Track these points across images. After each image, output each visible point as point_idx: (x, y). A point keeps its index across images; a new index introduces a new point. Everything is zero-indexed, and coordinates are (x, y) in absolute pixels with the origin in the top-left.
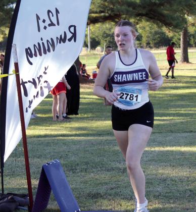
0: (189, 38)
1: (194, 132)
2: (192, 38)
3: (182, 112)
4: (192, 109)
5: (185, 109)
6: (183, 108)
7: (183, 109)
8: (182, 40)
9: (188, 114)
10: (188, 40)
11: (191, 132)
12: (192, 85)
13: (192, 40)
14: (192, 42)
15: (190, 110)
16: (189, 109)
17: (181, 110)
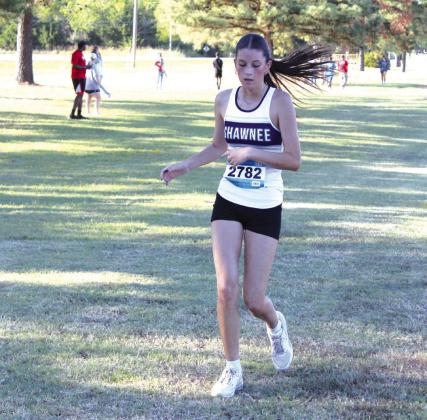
0: (37, 31)
1: (31, 239)
2: (43, 30)
3: (10, 193)
4: (32, 187)
5: (16, 187)
6: (14, 184)
7: (12, 187)
8: (20, 34)
9: (22, 197)
10: (35, 33)
11: (25, 238)
12: (37, 134)
13: (45, 34)
14: (44, 38)
15: (28, 190)
16: (25, 187)
17: (8, 189)
